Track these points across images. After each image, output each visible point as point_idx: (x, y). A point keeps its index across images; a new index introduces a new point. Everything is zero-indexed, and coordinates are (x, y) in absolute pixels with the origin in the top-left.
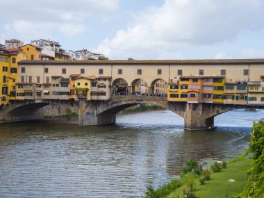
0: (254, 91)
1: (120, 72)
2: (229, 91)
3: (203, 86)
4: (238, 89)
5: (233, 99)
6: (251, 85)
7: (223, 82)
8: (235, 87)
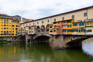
0: (90, 25)
1: (38, 23)
2: (75, 27)
3: (63, 25)
4: (80, 25)
5: (77, 31)
6: (87, 22)
7: (72, 22)
8: (78, 24)
